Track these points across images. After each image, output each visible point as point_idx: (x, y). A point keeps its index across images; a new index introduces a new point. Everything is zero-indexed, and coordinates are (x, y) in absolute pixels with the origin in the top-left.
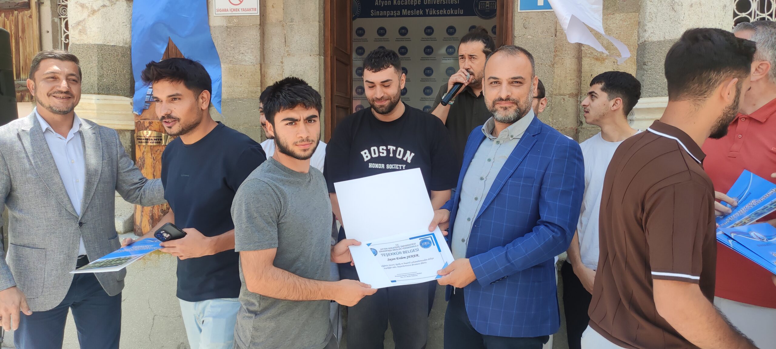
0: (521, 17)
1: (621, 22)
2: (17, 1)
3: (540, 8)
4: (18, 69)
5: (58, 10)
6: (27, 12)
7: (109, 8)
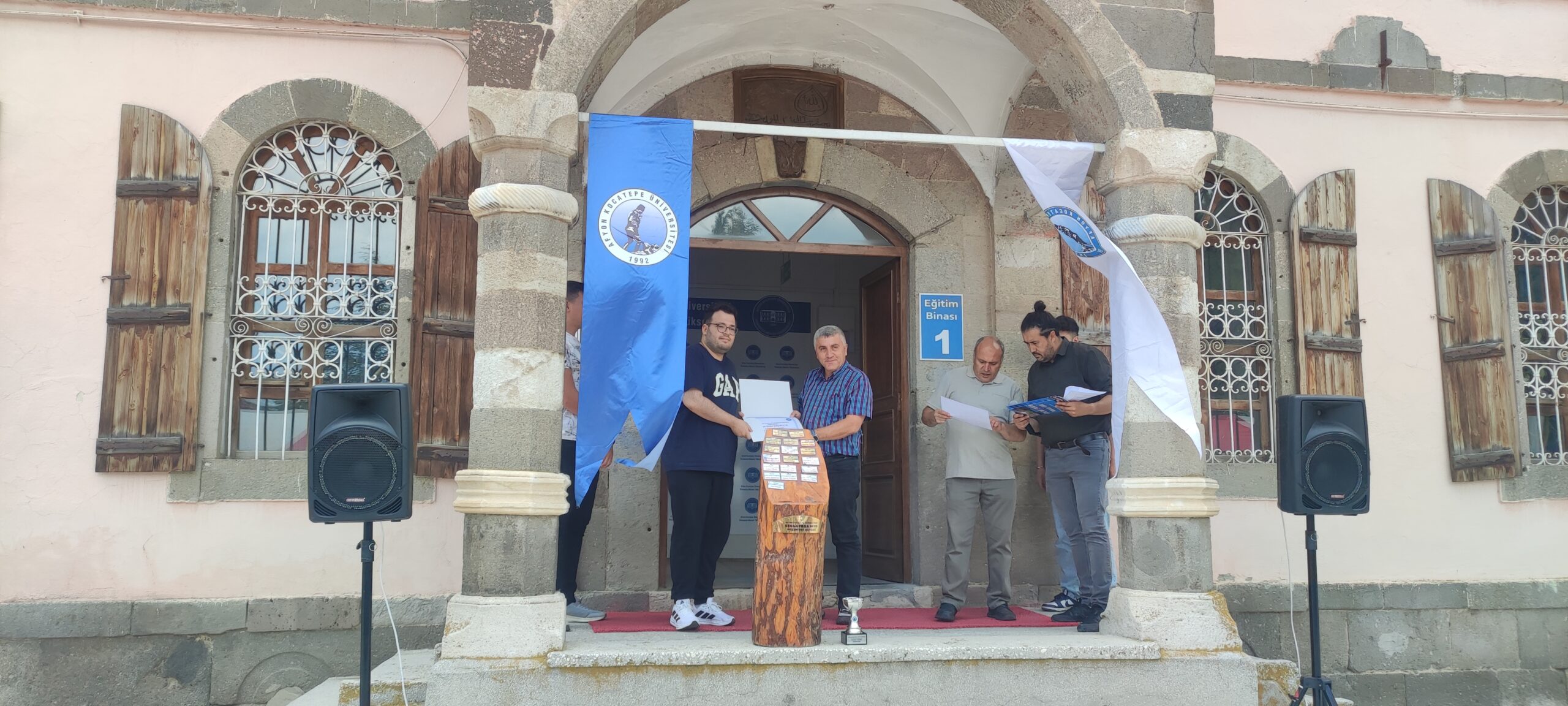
0: (924, 366)
2: (165, 311)
3: (945, 356)
4: (153, 417)
5: (230, 326)
6: (181, 328)
7: (546, 365)
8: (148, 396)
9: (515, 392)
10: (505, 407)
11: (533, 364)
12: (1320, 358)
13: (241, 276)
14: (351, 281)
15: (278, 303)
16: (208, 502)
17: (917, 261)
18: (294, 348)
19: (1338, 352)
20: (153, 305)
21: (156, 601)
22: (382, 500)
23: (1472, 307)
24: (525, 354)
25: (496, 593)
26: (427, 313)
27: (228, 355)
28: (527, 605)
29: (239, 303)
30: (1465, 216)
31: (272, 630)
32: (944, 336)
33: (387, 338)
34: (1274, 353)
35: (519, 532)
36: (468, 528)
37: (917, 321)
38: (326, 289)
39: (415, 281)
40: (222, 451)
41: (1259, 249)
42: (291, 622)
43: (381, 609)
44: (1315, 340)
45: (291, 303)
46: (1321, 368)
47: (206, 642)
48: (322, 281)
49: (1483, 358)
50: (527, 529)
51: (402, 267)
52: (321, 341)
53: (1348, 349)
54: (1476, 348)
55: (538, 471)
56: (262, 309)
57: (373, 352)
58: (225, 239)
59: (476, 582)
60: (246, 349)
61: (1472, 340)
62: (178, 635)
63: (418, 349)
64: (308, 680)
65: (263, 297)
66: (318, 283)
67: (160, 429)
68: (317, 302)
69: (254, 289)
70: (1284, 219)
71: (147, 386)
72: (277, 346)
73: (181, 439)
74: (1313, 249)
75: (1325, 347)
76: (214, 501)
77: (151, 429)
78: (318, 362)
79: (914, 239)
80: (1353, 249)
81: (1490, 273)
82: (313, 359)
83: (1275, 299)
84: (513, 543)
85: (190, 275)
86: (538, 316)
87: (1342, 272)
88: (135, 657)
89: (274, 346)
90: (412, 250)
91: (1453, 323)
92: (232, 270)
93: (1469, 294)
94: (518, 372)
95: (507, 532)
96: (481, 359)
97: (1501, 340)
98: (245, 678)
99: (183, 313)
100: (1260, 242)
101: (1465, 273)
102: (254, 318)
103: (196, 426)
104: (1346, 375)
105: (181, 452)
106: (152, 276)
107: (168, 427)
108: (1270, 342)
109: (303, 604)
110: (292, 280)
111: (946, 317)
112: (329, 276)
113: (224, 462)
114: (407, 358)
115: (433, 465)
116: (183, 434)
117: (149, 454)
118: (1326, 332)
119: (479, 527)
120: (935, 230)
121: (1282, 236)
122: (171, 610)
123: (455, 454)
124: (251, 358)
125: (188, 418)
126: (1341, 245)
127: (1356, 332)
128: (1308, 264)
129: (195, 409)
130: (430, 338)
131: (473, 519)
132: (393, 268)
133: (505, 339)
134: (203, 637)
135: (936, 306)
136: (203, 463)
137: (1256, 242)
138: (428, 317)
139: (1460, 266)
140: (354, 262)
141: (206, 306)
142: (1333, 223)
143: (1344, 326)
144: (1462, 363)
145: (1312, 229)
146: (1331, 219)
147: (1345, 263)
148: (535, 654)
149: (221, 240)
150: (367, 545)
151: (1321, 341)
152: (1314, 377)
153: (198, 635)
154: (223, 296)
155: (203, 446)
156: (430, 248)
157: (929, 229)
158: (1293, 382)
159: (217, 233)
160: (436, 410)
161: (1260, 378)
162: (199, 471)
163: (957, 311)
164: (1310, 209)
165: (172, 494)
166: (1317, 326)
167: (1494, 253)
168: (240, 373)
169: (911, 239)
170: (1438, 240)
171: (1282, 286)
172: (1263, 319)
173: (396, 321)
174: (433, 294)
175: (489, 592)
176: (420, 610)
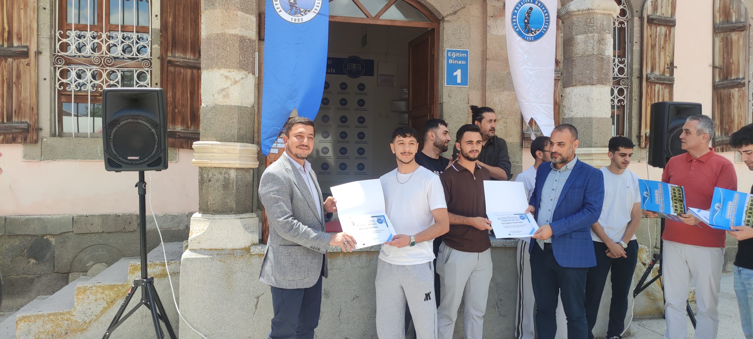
0: (447, 90)
1: (507, 97)
2: (14, 50)
3: (459, 84)
4: (10, 112)
5: (53, 60)
6: (23, 60)
7: (245, 80)
8: (6, 100)
9: (227, 96)
10: (221, 104)
11: (237, 80)
12: (653, 87)
13: (58, 30)
14: (123, 35)
15: (82, 47)
16: (46, 161)
17: (445, 30)
18: (92, 74)
19: (662, 84)
20: (5, 46)
21: (20, 217)
22: (149, 158)
23: (731, 61)
24: (232, 73)
25: (219, 212)
26: (169, 54)
27: (53, 77)
28: (238, 220)
29: (58, 46)
30: (732, 10)
31: (88, 232)
32: (458, 73)
33: (147, 69)
34: (629, 84)
35: (232, 177)
36: (201, 175)
37: (444, 64)
38: (109, 39)
39: (161, 35)
40: (53, 132)
41: (625, 27)
42: (98, 228)
43: (150, 220)
44: (651, 77)
45: (89, 47)
46: (653, 92)
47: (50, 239)
48: (107, 35)
49: (734, 88)
50: (236, 176)
51: (153, 27)
52: (107, 70)
53: (668, 82)
54: (731, 82)
55: (242, 142)
56: (72, 50)
57: (139, 77)
58: (47, 8)
59: (207, 205)
60: (64, 74)
61: (729, 78)
62: (33, 235)
63: (165, 75)
64: (110, 259)
65: (72, 44)
66: (104, 36)
67: (15, 119)
68: (104, 47)
69: (66, 38)
70: (639, 10)
71: (5, 94)
72: (82, 73)
73: (28, 125)
74: (653, 27)
75: (656, 81)
76: (50, 161)
77: (10, 119)
78: (107, 82)
79: (443, 18)
80: (673, 28)
81: (741, 43)
82: (103, 80)
83: (632, 55)
84: (229, 184)
85: (27, 29)
86: (240, 50)
87: (667, 41)
88: (9, 247)
89: (80, 73)
90: (159, 17)
91: (720, 69)
92: (52, 27)
93: (730, 53)
94: (229, 83)
95: (224, 177)
96: (205, 75)
97: (743, 78)
98: (74, 258)
99: (24, 51)
100: (626, 23)
101: (729, 42)
102: (67, 56)
103: (36, 117)
104: (665, 96)
105: (29, 133)
106: (3, 29)
107: (20, 118)
108: (628, 78)
109: (105, 218)
110: (89, 34)
111: (460, 62)
112: (111, 32)
113: (55, 139)
114: (158, 80)
115: (176, 141)
116: (29, 122)
117: (9, 134)
118: (657, 73)
119: (208, 175)
120: (455, 13)
121: (637, 20)
122: (28, 221)
123: (188, 135)
124: (67, 79)
125: (31, 113)
126: (667, 26)
127: (672, 73)
128: (651, 36)
129: (35, 108)
130: (171, 69)
131: (202, 170)
132: (148, 28)
133: (220, 63)
134: (48, 236)
135: (454, 56)
136: (42, 139)
137: (623, 23)
138: (170, 56)
139: (727, 38)
140: (125, 24)
141: (38, 48)
142: (664, 13)
143: (666, 70)
144: (723, 91)
145: (653, 17)
146: (663, 11)
147: (669, 36)
148: (243, 246)
149: (45, 9)
150: (142, 184)
151: (654, 78)
152: (649, 97)
153: (45, 235)
154: (48, 42)
155: (42, 129)
156: (169, 16)
157: (452, 12)
158: (638, 100)
159: (42, 4)
160: (177, 110)
161: (621, 98)
162: (40, 143)
163: (466, 59)
164: (653, 5)
165: (25, 156)
166: (653, 70)
167: (745, 31)
168: (61, 88)
169: (441, 18)
170: (716, 24)
171: (636, 48)
172: (625, 66)
173: (151, 59)
174: (172, 43)
175: (216, 212)
176: (172, 221)
